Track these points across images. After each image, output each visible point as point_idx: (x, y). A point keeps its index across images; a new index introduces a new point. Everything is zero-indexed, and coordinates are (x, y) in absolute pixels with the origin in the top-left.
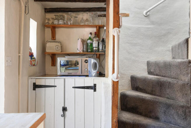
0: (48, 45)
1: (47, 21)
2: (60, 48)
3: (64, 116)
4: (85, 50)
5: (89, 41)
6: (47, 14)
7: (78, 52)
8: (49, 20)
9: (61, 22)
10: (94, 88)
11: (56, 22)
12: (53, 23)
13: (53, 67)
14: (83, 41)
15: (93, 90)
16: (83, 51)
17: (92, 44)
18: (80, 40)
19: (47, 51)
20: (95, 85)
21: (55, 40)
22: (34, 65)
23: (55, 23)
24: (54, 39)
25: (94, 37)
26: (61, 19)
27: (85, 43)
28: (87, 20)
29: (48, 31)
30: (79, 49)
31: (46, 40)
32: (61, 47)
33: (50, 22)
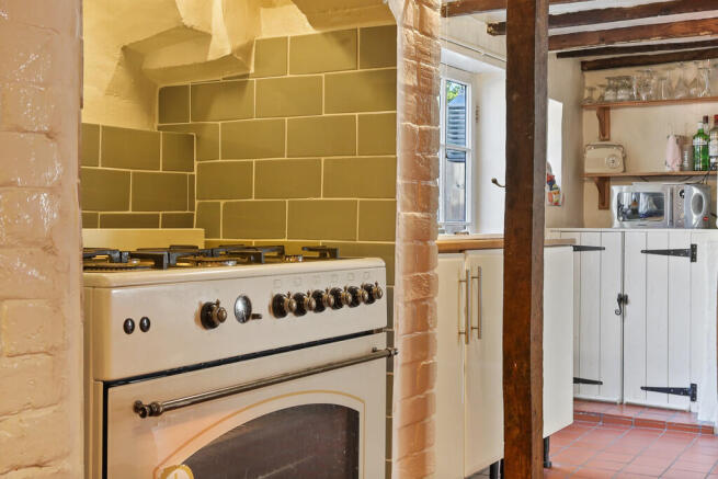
0: (590, 154)
1: (586, 94)
2: (619, 163)
3: (621, 312)
4: (686, 164)
5: (699, 141)
6: (587, 74)
7: (667, 170)
8: (592, 89)
9: (622, 95)
10: (692, 253)
11: (610, 95)
12: (602, 97)
13: (602, 212)
14: (682, 141)
15: (688, 259)
16: (682, 168)
17: (706, 149)
18: (672, 140)
19: (588, 170)
20: (694, 248)
21: (608, 140)
22: (556, 204)
23: (607, 98)
24: (607, 137)
25: (714, 129)
26: (624, 86)
27: (688, 146)
28: (696, 82)
29: (590, 119)
30: (670, 163)
31: (585, 144)
32: (624, 158)
33: (596, 95)
